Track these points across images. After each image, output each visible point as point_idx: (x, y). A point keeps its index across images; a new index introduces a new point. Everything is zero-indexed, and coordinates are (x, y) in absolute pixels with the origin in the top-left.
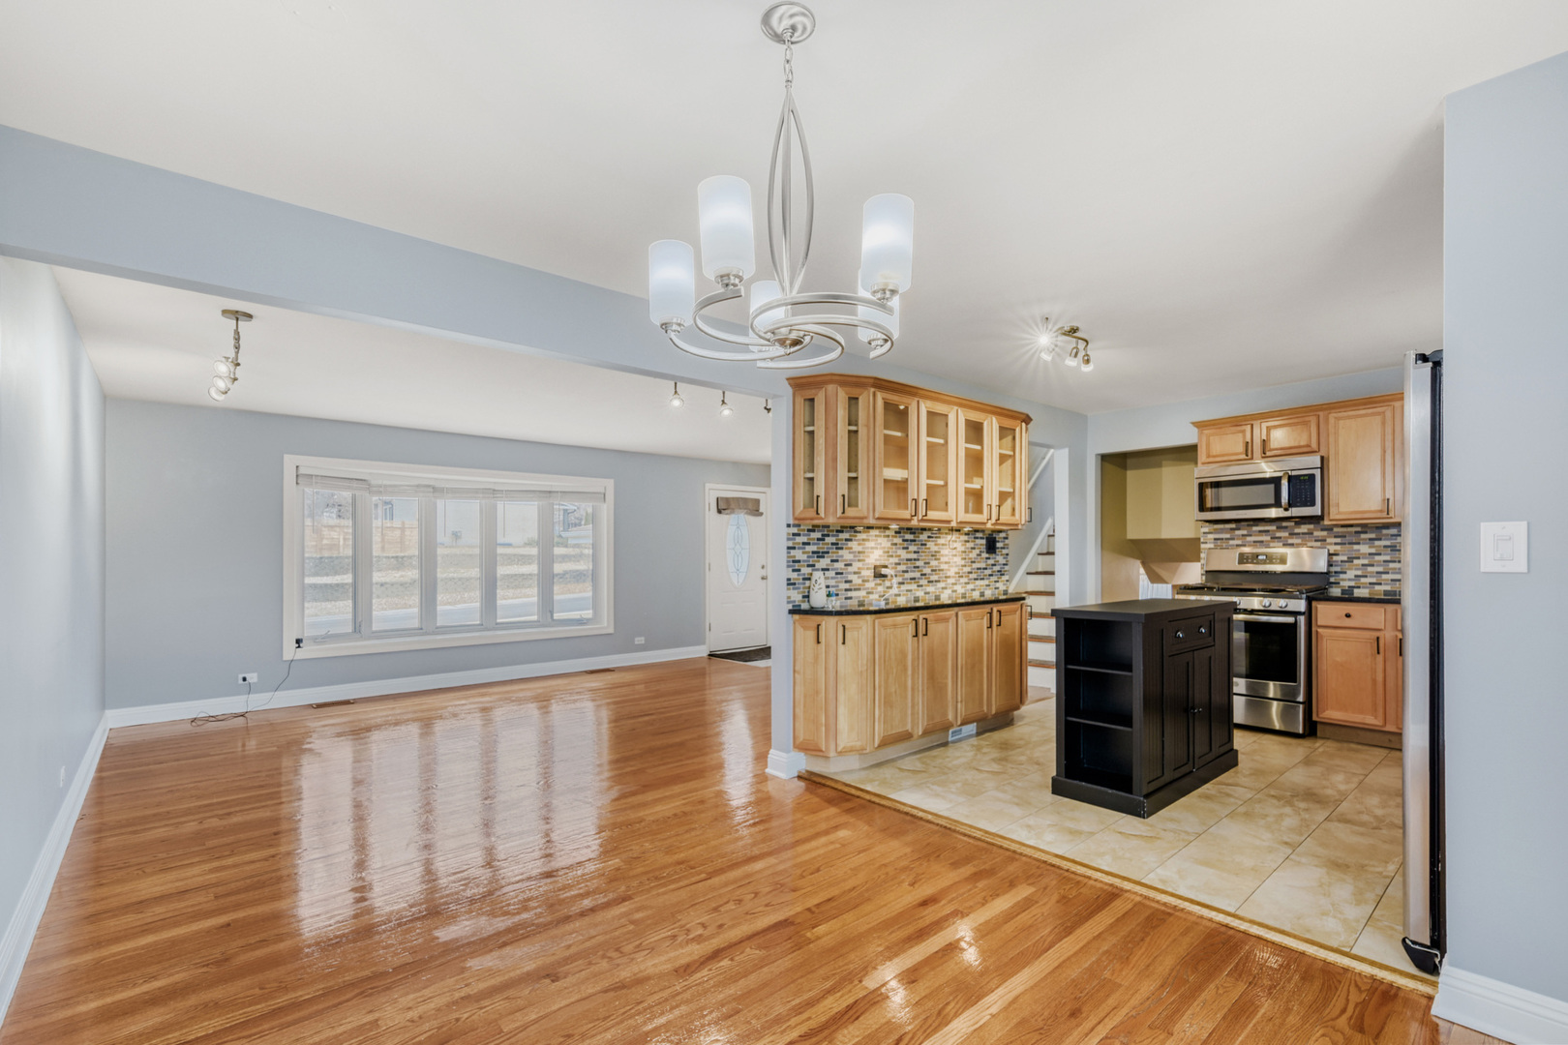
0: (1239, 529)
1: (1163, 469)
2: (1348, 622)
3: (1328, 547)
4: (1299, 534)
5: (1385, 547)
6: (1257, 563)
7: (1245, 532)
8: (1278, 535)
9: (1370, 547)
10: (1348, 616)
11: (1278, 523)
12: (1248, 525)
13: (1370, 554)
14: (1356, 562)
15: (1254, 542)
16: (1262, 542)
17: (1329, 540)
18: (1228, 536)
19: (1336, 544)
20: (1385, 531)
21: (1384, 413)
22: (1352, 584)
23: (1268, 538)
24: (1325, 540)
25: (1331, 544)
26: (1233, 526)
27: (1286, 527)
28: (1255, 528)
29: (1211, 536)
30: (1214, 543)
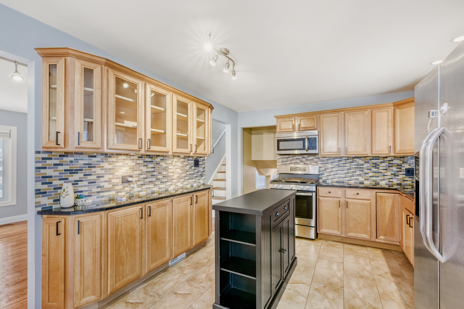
0: (289, 158)
1: (264, 135)
2: (329, 195)
3: (318, 165)
4: (309, 160)
5: (336, 165)
6: (296, 171)
7: (292, 159)
8: (302, 160)
9: (331, 165)
10: (330, 192)
11: (302, 156)
12: (293, 156)
13: (332, 168)
14: (327, 170)
15: (295, 162)
16: (297, 162)
17: (319, 162)
18: (286, 160)
21: (338, 116)
22: (326, 178)
23: (299, 161)
24: (317, 162)
25: (319, 164)
26: (288, 156)
27: (305, 157)
28: (295, 157)
29: (280, 160)
30: (281, 163)
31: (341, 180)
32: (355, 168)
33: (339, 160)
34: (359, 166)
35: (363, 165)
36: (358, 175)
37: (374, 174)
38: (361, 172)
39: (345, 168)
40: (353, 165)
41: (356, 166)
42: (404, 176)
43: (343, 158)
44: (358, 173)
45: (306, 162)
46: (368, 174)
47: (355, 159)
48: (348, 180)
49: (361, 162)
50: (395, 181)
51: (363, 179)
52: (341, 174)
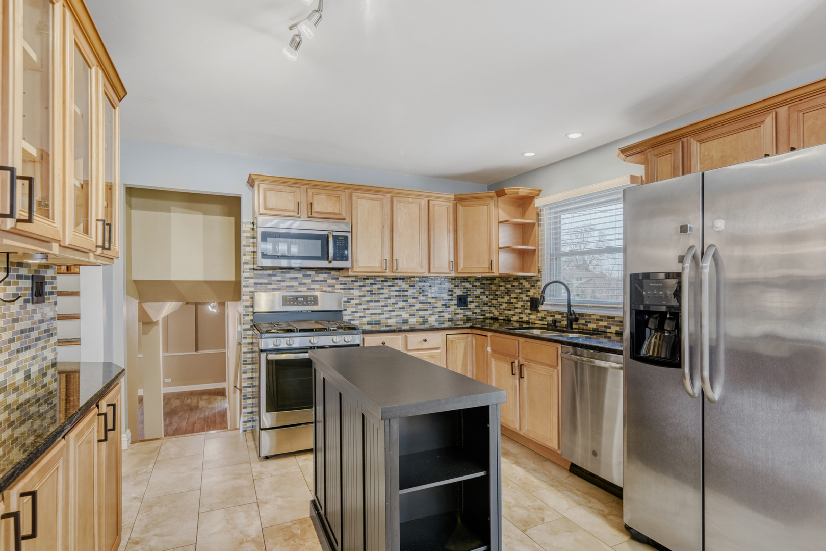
0: (275, 275)
3: (336, 291)
4: (317, 281)
5: (368, 291)
6: (297, 305)
7: (279, 278)
8: (304, 281)
9: (360, 292)
11: (304, 272)
12: (282, 273)
13: (360, 296)
14: (352, 302)
15: (287, 286)
16: (292, 287)
17: (337, 286)
18: (266, 281)
19: (341, 289)
20: (367, 281)
22: (350, 317)
23: (297, 284)
24: (334, 286)
25: (337, 289)
26: (270, 272)
27: (310, 275)
28: (287, 275)
29: (252, 281)
30: (254, 287)
31: (375, 318)
32: (396, 296)
33: (372, 281)
34: (402, 294)
35: (407, 291)
36: (400, 308)
37: (421, 305)
38: (404, 303)
39: (381, 296)
40: (393, 291)
41: (397, 293)
42: (456, 307)
43: (378, 279)
44: (401, 304)
45: (312, 286)
46: (414, 306)
47: (396, 281)
48: (386, 319)
49: (404, 285)
50: (447, 316)
51: (408, 315)
52: (375, 308)
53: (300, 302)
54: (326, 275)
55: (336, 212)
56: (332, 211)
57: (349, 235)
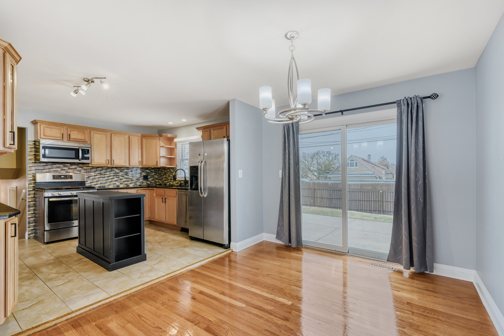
0: (47, 166)
3: (82, 173)
4: (72, 168)
5: (98, 173)
6: (61, 179)
7: (50, 167)
8: (64, 168)
11: (64, 164)
12: (51, 164)
13: (94, 176)
14: (90, 178)
15: (54, 171)
16: (57, 171)
17: (82, 171)
18: (42, 168)
19: (84, 172)
20: (98, 169)
21: (106, 134)
23: (60, 170)
24: (81, 171)
25: (82, 172)
26: (45, 164)
27: (67, 166)
28: (54, 166)
29: (33, 168)
30: (35, 171)
31: (102, 185)
32: (113, 175)
33: (101, 169)
34: (116, 174)
35: (119, 173)
36: (115, 181)
37: (126, 179)
38: (117, 178)
39: (106, 175)
40: (112, 173)
41: (114, 174)
42: (143, 180)
43: (104, 168)
44: (116, 179)
45: (69, 171)
46: (122, 179)
47: (113, 169)
48: (108, 185)
49: (117, 171)
50: (138, 184)
51: (119, 184)
52: (103, 180)
53: (62, 178)
54: (76, 166)
55: (82, 139)
56: (81, 138)
57: (90, 149)
